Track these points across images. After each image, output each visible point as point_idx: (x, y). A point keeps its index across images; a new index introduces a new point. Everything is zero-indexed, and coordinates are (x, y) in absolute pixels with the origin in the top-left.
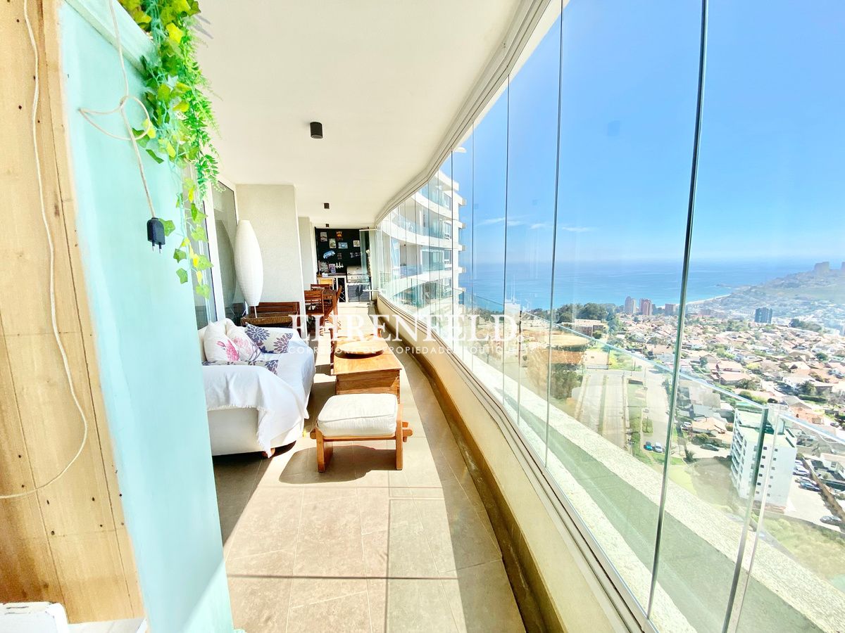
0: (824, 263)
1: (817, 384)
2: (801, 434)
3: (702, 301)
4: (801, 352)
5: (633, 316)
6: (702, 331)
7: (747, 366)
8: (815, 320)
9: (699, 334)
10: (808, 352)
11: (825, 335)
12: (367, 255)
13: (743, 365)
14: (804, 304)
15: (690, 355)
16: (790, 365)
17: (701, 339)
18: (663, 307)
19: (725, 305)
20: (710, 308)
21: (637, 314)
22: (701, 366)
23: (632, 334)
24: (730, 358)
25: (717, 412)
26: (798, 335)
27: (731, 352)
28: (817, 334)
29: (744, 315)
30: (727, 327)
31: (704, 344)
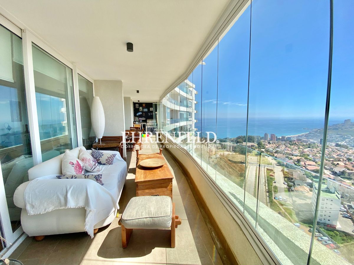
0: (348, 120)
1: (348, 171)
2: (342, 193)
3: (297, 135)
4: (340, 157)
5: (268, 141)
6: (297, 148)
7: (318, 163)
8: (345, 144)
9: (296, 149)
10: (344, 158)
11: (350, 150)
12: (156, 114)
13: (315, 163)
14: (341, 137)
15: (293, 158)
16: (336, 163)
17: (297, 152)
18: (281, 137)
19: (307, 137)
20: (301, 138)
21: (270, 141)
22: (298, 163)
23: (268, 149)
24: (310, 160)
25: (305, 183)
26: (339, 150)
27: (311, 157)
28: (347, 150)
29: (315, 141)
30: (308, 146)
31: (298, 153)
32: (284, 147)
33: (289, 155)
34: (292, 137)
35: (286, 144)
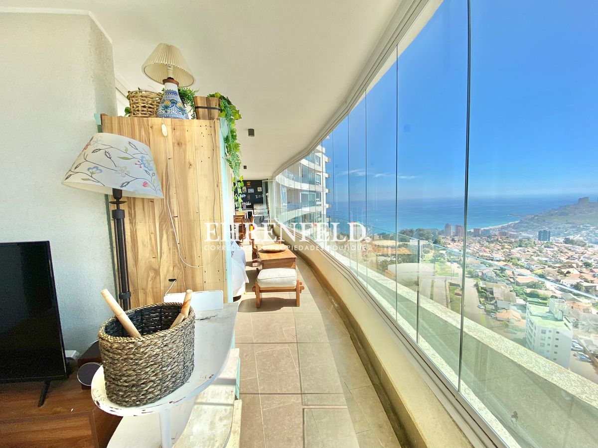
0: (585, 198)
1: (585, 284)
2: (576, 321)
3: (500, 226)
4: (572, 261)
5: (451, 237)
6: (501, 247)
7: (535, 272)
8: (581, 238)
9: (498, 249)
10: (578, 261)
11: (589, 249)
12: (267, 196)
13: (531, 271)
14: (573, 227)
15: (493, 265)
16: (565, 271)
17: (500, 253)
18: (472, 231)
19: (516, 229)
20: (506, 231)
21: (454, 236)
22: (502, 273)
23: (451, 250)
24: (522, 267)
25: (514, 305)
26: (570, 250)
27: (522, 262)
28: (584, 248)
29: (531, 236)
30: (519, 244)
31: (502, 257)
32: (478, 246)
33: (487, 259)
34: (491, 229)
35: (481, 242)
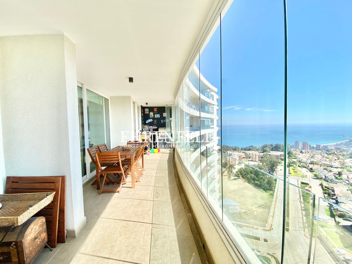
3: (335, 144)
5: (299, 150)
6: (337, 158)
9: (335, 160)
12: (170, 121)
15: (332, 170)
17: (337, 162)
18: (315, 146)
19: (347, 145)
20: (339, 147)
21: (301, 149)
22: (339, 176)
23: (300, 159)
25: (350, 200)
30: (350, 156)
31: (339, 165)
32: (320, 157)
33: (328, 166)
34: (329, 145)
35: (322, 154)
